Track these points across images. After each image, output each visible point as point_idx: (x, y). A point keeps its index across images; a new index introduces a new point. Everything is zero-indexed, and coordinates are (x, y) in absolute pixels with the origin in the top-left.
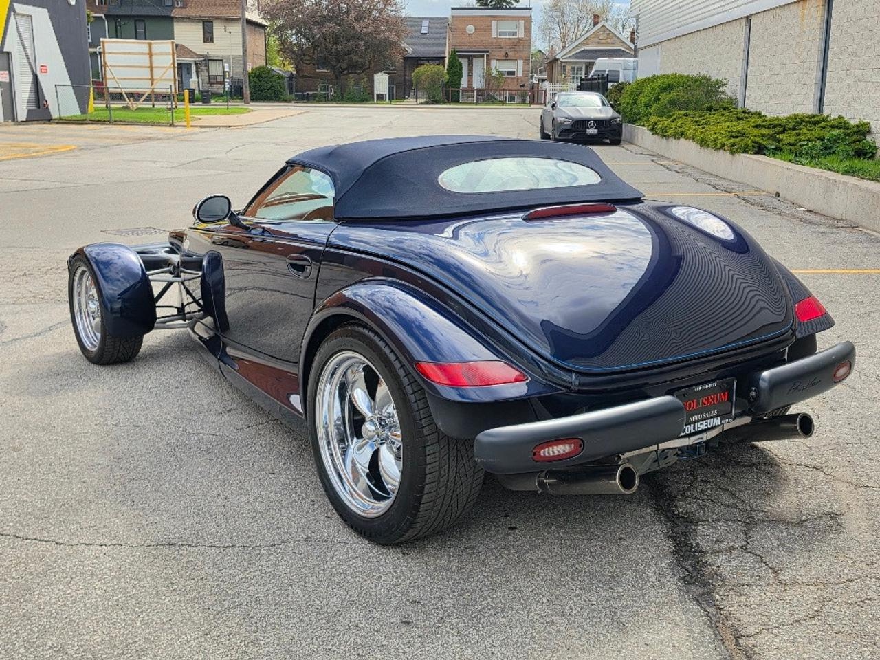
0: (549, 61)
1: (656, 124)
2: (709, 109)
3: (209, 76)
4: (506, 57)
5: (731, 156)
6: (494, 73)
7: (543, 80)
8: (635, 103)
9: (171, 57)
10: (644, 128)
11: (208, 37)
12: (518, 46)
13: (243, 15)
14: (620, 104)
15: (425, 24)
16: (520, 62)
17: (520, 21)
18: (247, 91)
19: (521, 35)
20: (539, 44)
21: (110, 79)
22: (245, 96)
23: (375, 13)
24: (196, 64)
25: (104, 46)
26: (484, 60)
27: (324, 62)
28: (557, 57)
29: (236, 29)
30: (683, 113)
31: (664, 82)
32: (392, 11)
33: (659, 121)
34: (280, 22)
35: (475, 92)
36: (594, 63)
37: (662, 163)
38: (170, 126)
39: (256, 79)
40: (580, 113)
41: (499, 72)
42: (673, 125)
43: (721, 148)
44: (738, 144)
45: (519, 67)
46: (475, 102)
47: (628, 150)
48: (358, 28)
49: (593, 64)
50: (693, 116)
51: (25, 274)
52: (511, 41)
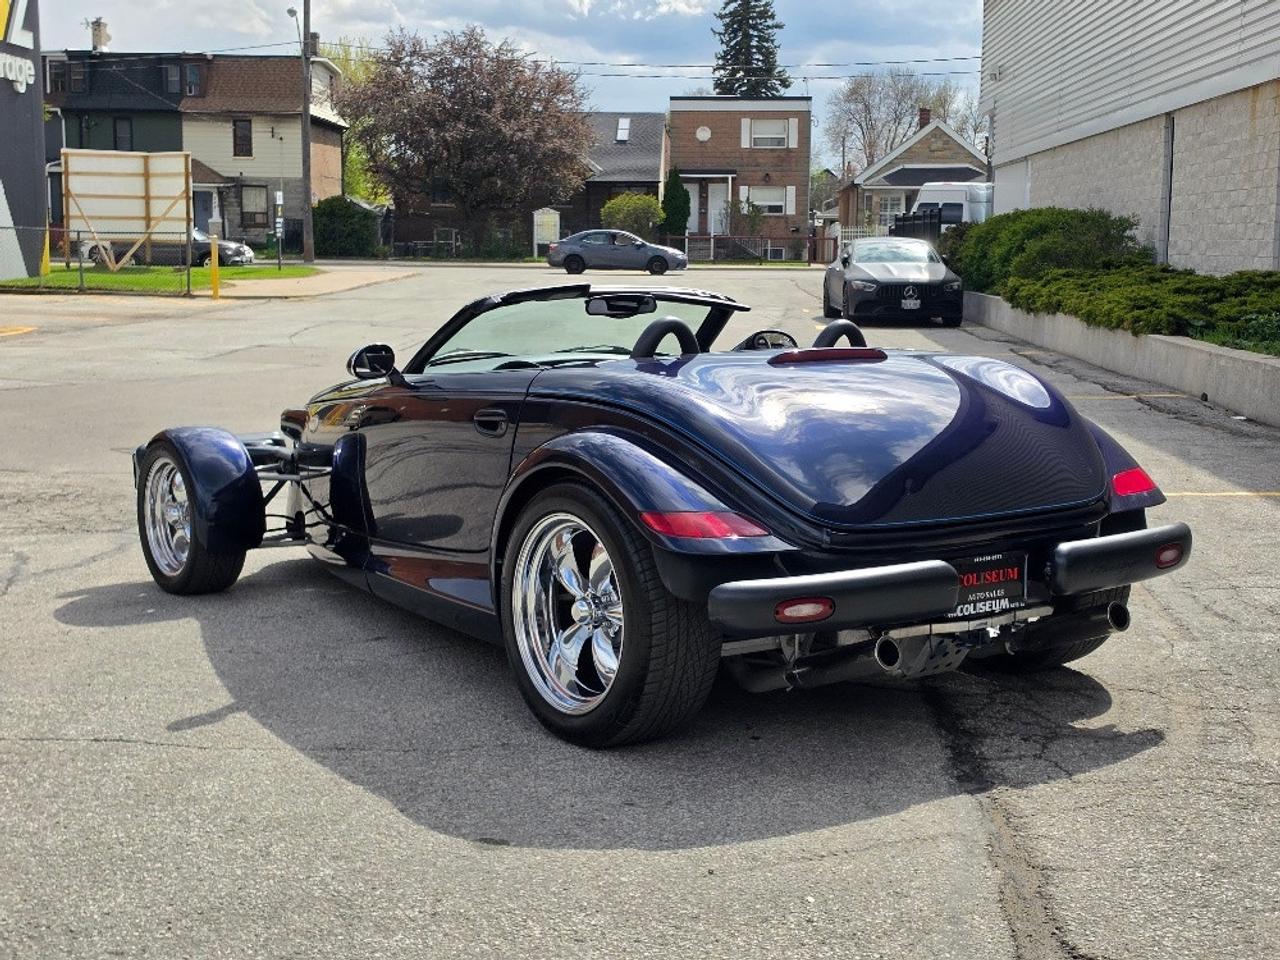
0: (842, 188)
1: (1017, 290)
2: (1107, 265)
3: (242, 213)
4: (767, 181)
5: (1135, 338)
6: (745, 209)
7: (832, 221)
8: (984, 256)
9: (183, 180)
10: (999, 298)
11: (243, 147)
12: (787, 163)
13: (306, 109)
14: (960, 260)
15: (624, 123)
16: (791, 190)
17: (791, 119)
18: (309, 240)
19: (793, 144)
20: (825, 158)
21: (76, 217)
22: (306, 248)
23: (537, 106)
24: (220, 193)
25: (66, 163)
26: (728, 186)
27: (443, 190)
28: (856, 182)
29: (293, 133)
30: (1061, 271)
31: (1032, 222)
32: (565, 102)
33: (1023, 285)
34: (369, 121)
35: (712, 240)
36: (918, 190)
37: (1026, 353)
38: (184, 296)
39: (324, 219)
40: (890, 272)
41: (753, 206)
42: (1045, 291)
43: (1118, 326)
44: (1145, 320)
45: (788, 199)
46: (712, 258)
47: (972, 334)
48: (507, 131)
49: (916, 192)
50: (1080, 276)
51: (19, 501)
52: (775, 154)
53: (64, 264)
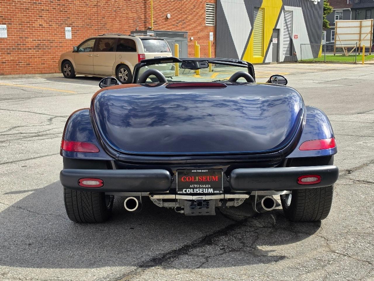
9: (370, 28)
21: (338, 40)
25: (336, 24)
38: (354, 64)
53: (333, 54)
